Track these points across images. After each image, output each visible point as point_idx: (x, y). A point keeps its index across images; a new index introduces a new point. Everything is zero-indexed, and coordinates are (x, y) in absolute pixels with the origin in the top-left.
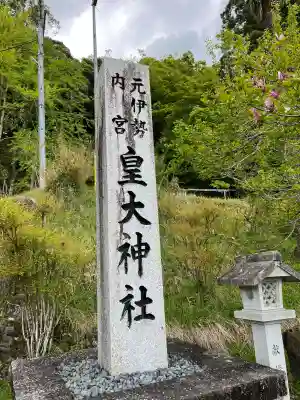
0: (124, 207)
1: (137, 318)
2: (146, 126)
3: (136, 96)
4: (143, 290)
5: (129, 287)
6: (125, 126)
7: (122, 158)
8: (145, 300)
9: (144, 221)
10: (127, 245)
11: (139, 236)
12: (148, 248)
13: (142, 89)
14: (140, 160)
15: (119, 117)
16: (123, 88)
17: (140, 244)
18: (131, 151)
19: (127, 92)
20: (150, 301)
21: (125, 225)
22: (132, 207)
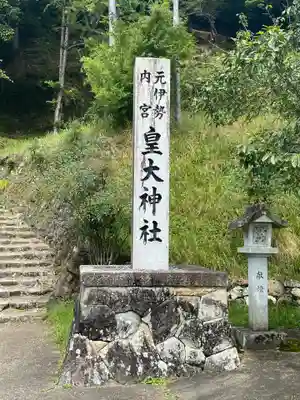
0: (146, 170)
1: (151, 240)
2: (165, 109)
3: (159, 86)
4: (155, 223)
5: (146, 221)
6: (149, 111)
7: (146, 136)
8: (156, 230)
9: (158, 179)
10: (146, 195)
11: (155, 189)
12: (160, 197)
13: (164, 80)
14: (158, 136)
15: (145, 105)
16: (149, 82)
17: (155, 194)
18: (152, 129)
19: (151, 84)
20: (159, 230)
21: (145, 182)
22: (151, 170)
